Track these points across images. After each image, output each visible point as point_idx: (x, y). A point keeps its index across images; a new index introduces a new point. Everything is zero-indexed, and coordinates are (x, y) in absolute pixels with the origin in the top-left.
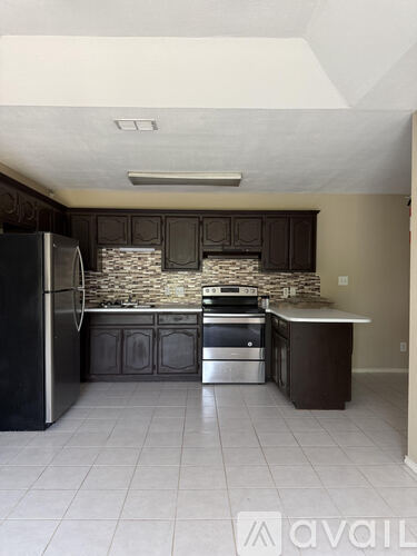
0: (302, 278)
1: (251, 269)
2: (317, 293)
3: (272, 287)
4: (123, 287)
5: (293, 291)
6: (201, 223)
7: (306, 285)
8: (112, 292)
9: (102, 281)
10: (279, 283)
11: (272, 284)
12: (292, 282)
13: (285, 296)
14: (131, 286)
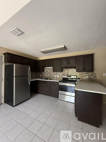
0: (90, 74)
1: (75, 71)
2: (95, 78)
3: (81, 76)
4: (48, 75)
5: (87, 77)
6: (61, 61)
7: (91, 75)
8: (46, 76)
9: (44, 74)
10: (83, 75)
11: (81, 75)
12: (87, 75)
13: (85, 78)
14: (49, 75)
